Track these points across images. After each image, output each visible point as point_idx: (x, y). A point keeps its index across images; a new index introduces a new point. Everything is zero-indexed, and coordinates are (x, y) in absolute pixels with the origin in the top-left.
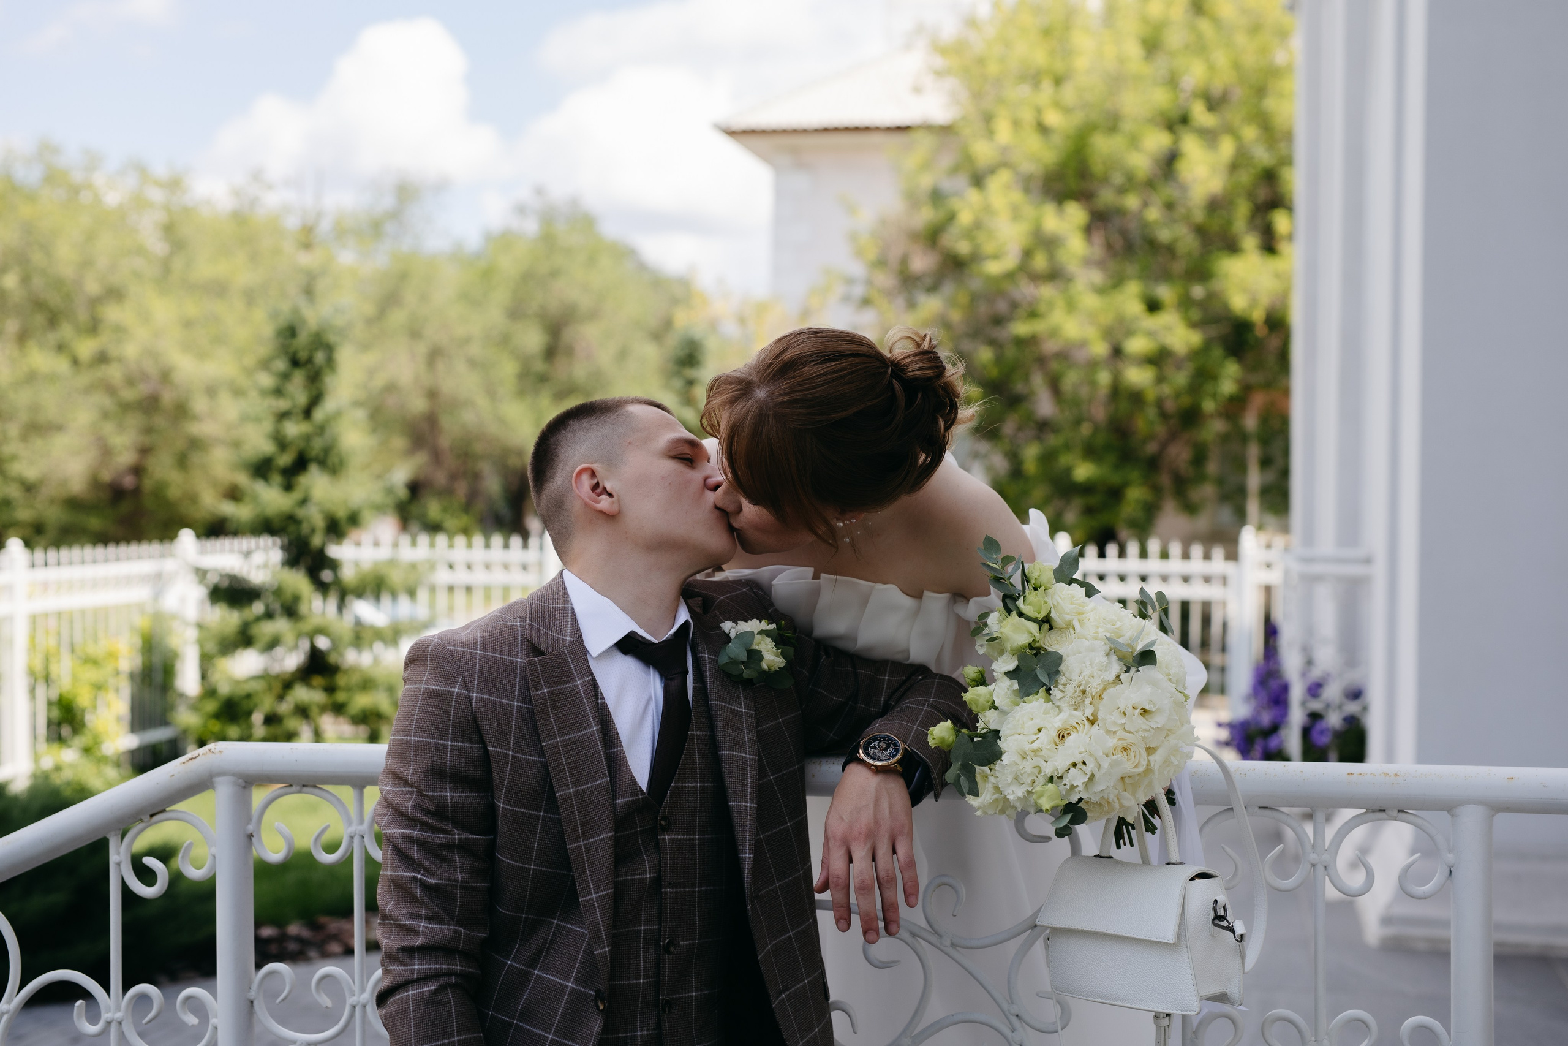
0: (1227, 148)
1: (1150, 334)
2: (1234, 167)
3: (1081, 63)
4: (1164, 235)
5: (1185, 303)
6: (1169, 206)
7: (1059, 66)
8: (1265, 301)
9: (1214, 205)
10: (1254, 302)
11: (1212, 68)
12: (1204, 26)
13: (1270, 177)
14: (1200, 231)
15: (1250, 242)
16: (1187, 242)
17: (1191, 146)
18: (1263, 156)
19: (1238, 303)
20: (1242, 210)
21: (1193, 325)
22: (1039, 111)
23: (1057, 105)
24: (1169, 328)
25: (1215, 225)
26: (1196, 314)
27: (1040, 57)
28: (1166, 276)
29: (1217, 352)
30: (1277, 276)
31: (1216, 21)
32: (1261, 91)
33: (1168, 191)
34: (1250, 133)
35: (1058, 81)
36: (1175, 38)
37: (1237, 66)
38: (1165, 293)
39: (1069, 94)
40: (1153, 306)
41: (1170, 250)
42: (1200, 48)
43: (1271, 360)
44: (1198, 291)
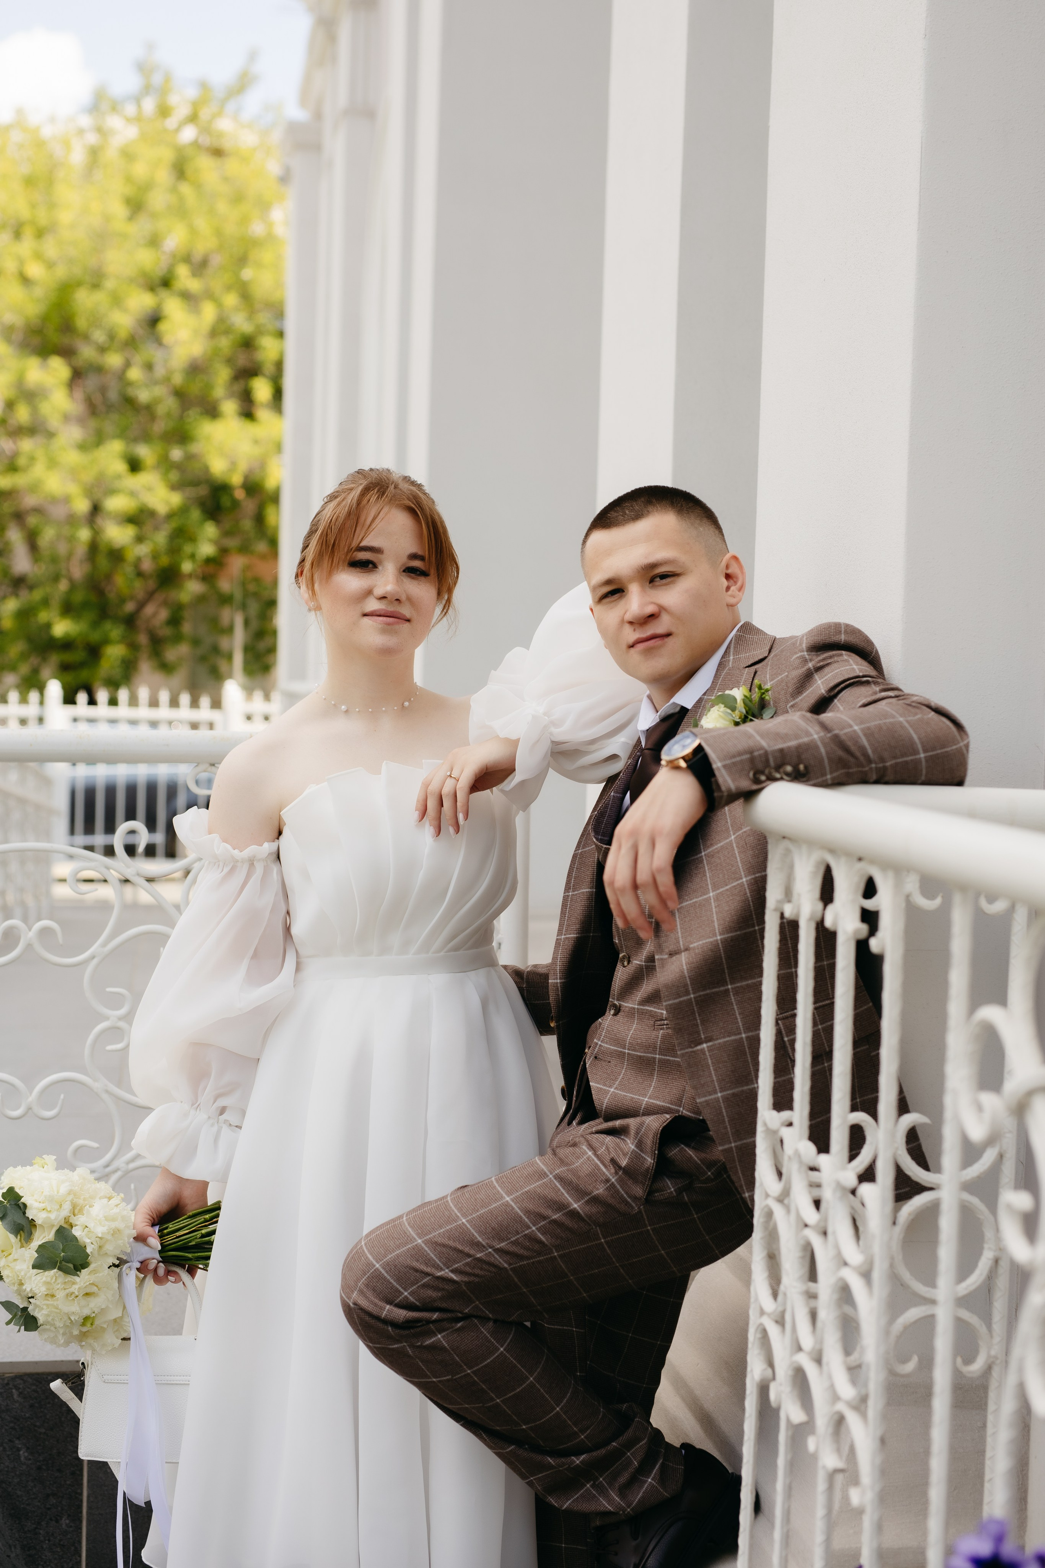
0: (209, 312)
1: (133, 494)
2: (214, 333)
3: (65, 217)
4: (143, 396)
5: (165, 464)
6: (149, 367)
7: (43, 219)
8: (243, 467)
9: (195, 369)
10: (233, 465)
11: (193, 231)
12: (185, 189)
13: (248, 343)
14: (179, 394)
15: (230, 407)
16: (168, 405)
17: (173, 308)
18: (242, 323)
19: (218, 467)
20: (222, 375)
21: (174, 487)
22: (21, 262)
23: (38, 256)
24: (150, 489)
25: (195, 389)
26: (174, 476)
27: (21, 207)
28: (145, 437)
29: (196, 514)
30: (256, 442)
31: (198, 186)
32: (242, 260)
33: (151, 352)
34: (231, 300)
35: (40, 234)
36: (158, 200)
37: (218, 233)
38: (145, 452)
39: (50, 249)
40: (135, 466)
41: (149, 410)
42: (180, 211)
43: (247, 524)
44: (176, 454)
